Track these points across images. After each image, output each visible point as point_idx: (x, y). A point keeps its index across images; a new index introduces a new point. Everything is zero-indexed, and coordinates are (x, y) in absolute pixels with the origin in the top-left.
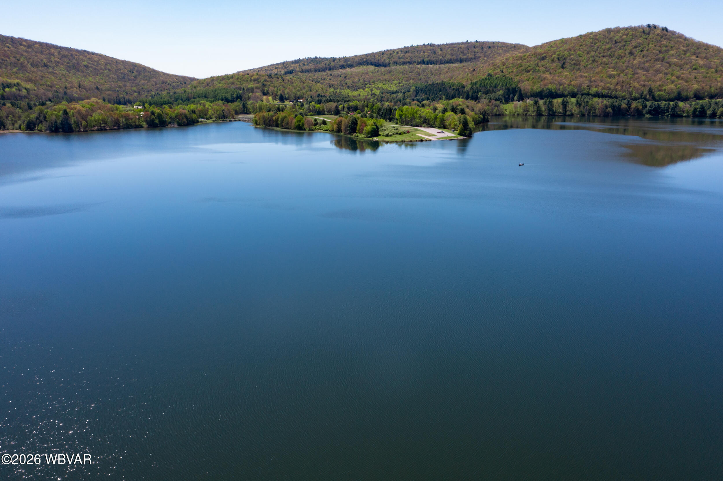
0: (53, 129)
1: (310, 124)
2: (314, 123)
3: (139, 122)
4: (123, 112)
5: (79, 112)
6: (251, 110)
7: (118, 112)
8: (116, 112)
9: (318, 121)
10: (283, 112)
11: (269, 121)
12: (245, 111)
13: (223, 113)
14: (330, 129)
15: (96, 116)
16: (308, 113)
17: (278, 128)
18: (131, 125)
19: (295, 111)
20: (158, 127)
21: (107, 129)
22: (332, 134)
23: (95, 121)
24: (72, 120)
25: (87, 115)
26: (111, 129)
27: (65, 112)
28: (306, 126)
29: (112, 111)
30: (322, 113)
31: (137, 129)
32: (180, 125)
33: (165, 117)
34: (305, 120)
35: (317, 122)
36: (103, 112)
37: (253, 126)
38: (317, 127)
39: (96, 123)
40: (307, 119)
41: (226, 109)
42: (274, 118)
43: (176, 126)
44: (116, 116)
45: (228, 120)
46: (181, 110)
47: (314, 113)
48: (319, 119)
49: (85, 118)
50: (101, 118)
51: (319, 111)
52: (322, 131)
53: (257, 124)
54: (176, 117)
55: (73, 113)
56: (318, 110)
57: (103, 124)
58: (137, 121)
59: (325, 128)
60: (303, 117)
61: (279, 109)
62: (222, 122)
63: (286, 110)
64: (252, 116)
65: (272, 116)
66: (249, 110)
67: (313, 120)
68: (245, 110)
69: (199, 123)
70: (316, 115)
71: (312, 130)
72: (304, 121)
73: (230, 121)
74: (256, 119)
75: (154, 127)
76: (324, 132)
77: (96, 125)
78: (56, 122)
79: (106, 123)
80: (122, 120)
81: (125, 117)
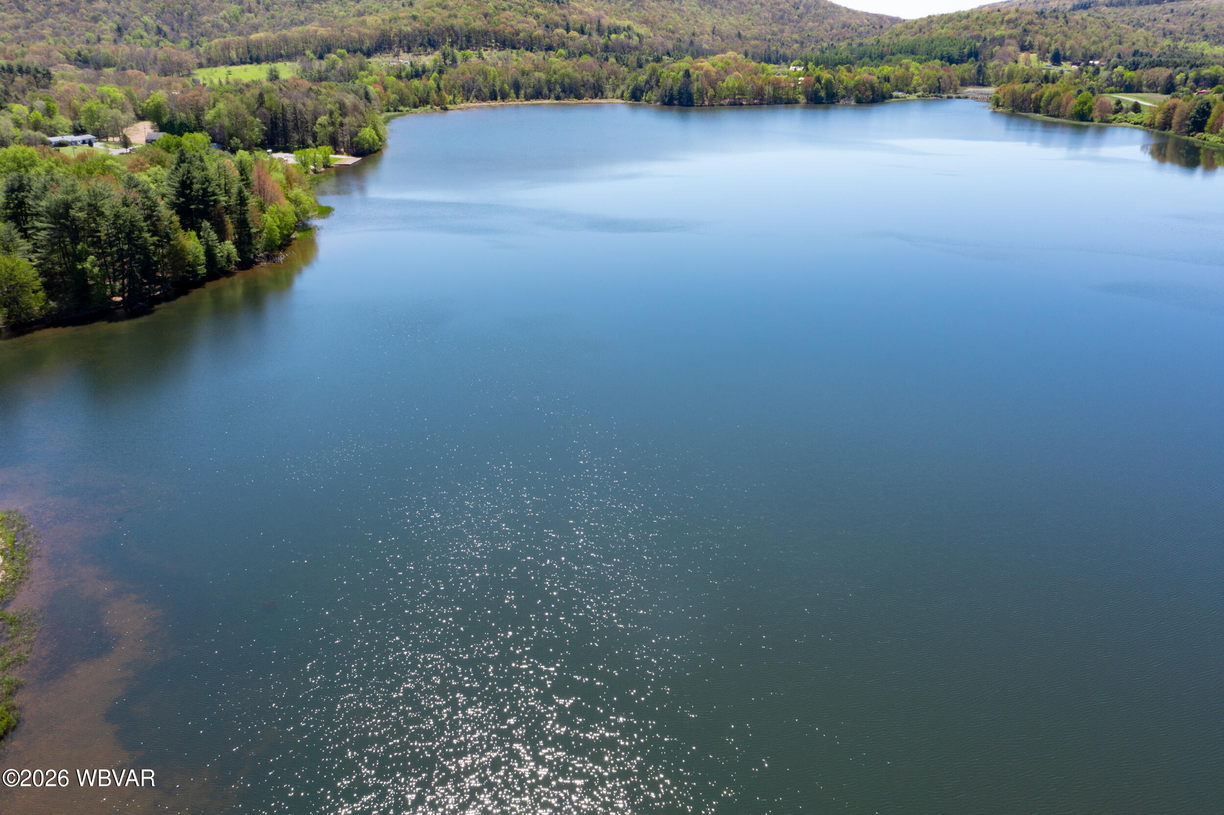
0: (666, 100)
1: (1105, 109)
2: (1114, 107)
3: (794, 93)
4: (772, 77)
5: (707, 74)
6: (991, 80)
7: (765, 75)
8: (761, 75)
9: (1124, 105)
10: (1054, 85)
11: (1023, 101)
12: (980, 80)
13: (939, 82)
14: (1147, 122)
15: (731, 81)
16: (1105, 87)
17: (1038, 115)
18: (781, 99)
19: (1079, 83)
20: (823, 103)
21: (744, 103)
22: (1148, 131)
23: (728, 89)
24: (695, 87)
25: (717, 80)
26: (750, 105)
27: (687, 74)
28: (1096, 114)
29: (756, 74)
30: (1135, 89)
31: (789, 105)
32: (859, 101)
33: (837, 86)
34: (1097, 100)
35: (1122, 106)
36: (741, 76)
37: (990, 108)
38: (1120, 117)
39: (728, 93)
40: (1101, 99)
41: (945, 77)
42: (1033, 96)
43: (853, 103)
44: (760, 82)
45: (945, 96)
46: (866, 75)
47: (1118, 88)
48: (1127, 101)
49: (713, 84)
50: (736, 85)
51: (1129, 83)
52: (1129, 124)
53: (998, 106)
54: (855, 87)
55: (698, 76)
56: (1127, 83)
57: (738, 94)
58: (791, 93)
59: (1136, 120)
60: (1093, 94)
61: (1046, 79)
62: (935, 99)
63: (1061, 80)
64: (991, 90)
65: (1032, 92)
66: (987, 79)
67: (1113, 102)
68: (981, 78)
69: (893, 100)
70: (1121, 92)
71: (1108, 122)
72: (1094, 104)
73: (949, 98)
74: (1000, 96)
75: (817, 103)
76: (1131, 127)
77: (728, 95)
78: (672, 89)
79: (743, 94)
80: (768, 89)
81: (773, 84)
